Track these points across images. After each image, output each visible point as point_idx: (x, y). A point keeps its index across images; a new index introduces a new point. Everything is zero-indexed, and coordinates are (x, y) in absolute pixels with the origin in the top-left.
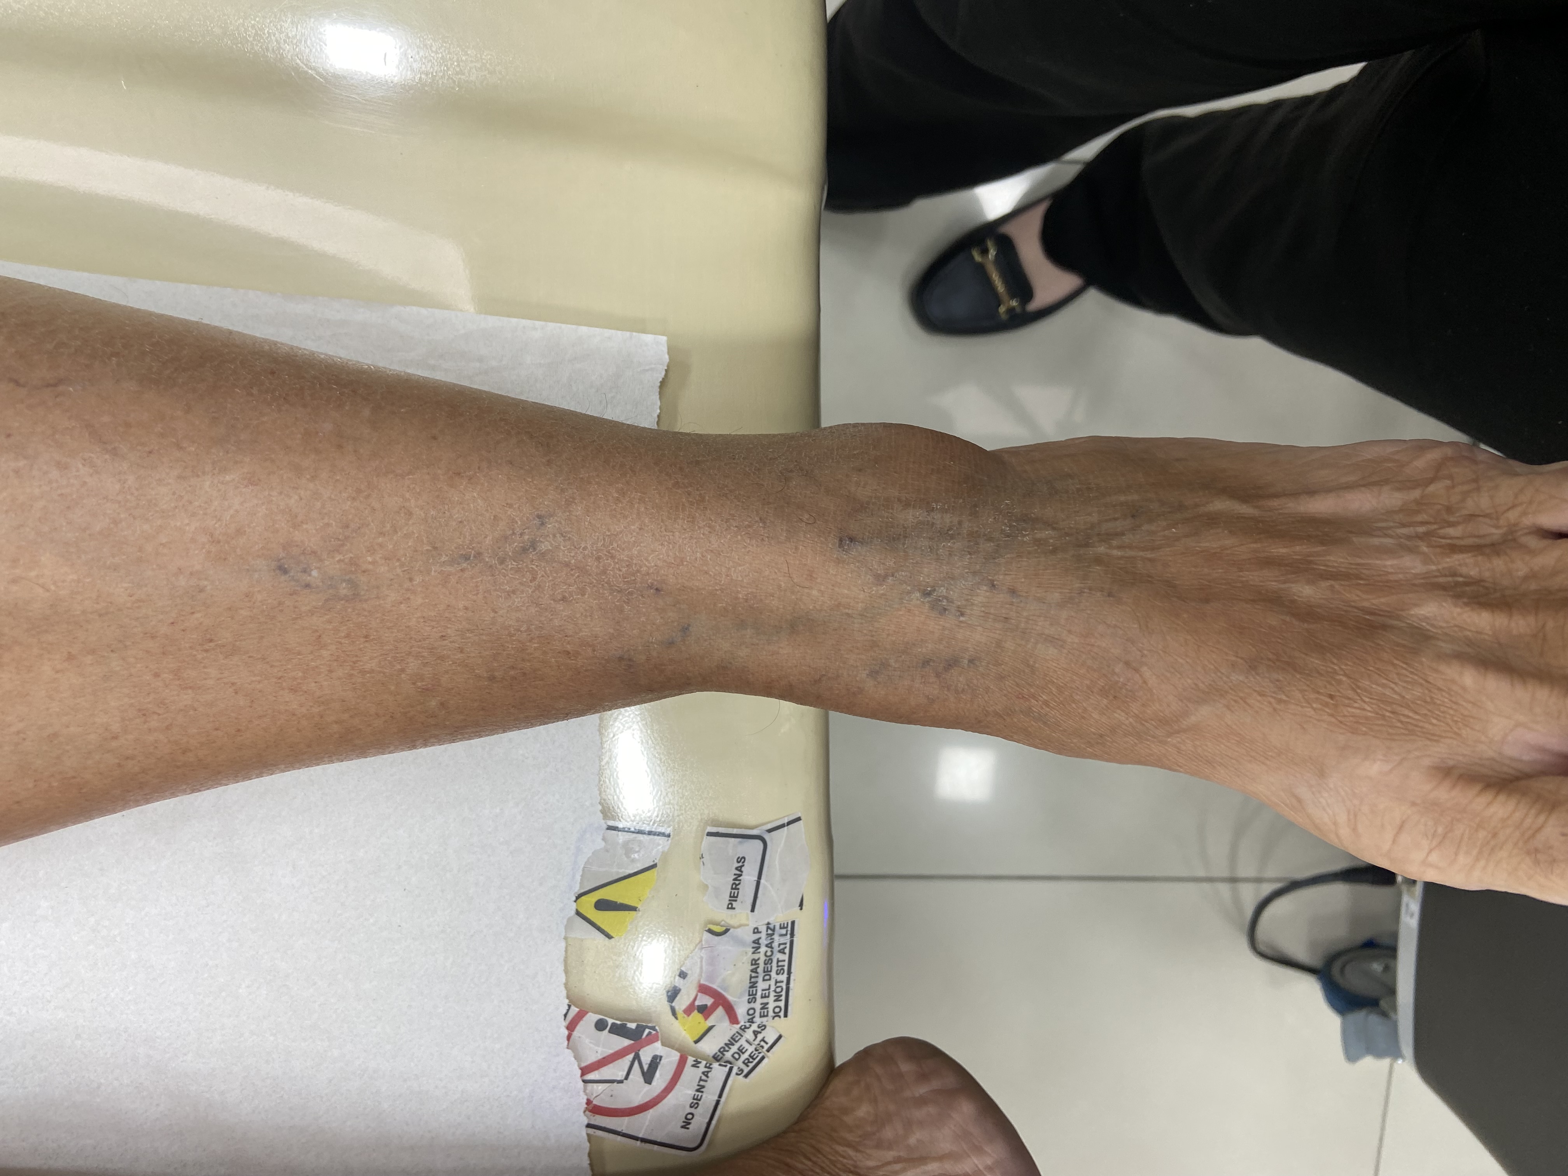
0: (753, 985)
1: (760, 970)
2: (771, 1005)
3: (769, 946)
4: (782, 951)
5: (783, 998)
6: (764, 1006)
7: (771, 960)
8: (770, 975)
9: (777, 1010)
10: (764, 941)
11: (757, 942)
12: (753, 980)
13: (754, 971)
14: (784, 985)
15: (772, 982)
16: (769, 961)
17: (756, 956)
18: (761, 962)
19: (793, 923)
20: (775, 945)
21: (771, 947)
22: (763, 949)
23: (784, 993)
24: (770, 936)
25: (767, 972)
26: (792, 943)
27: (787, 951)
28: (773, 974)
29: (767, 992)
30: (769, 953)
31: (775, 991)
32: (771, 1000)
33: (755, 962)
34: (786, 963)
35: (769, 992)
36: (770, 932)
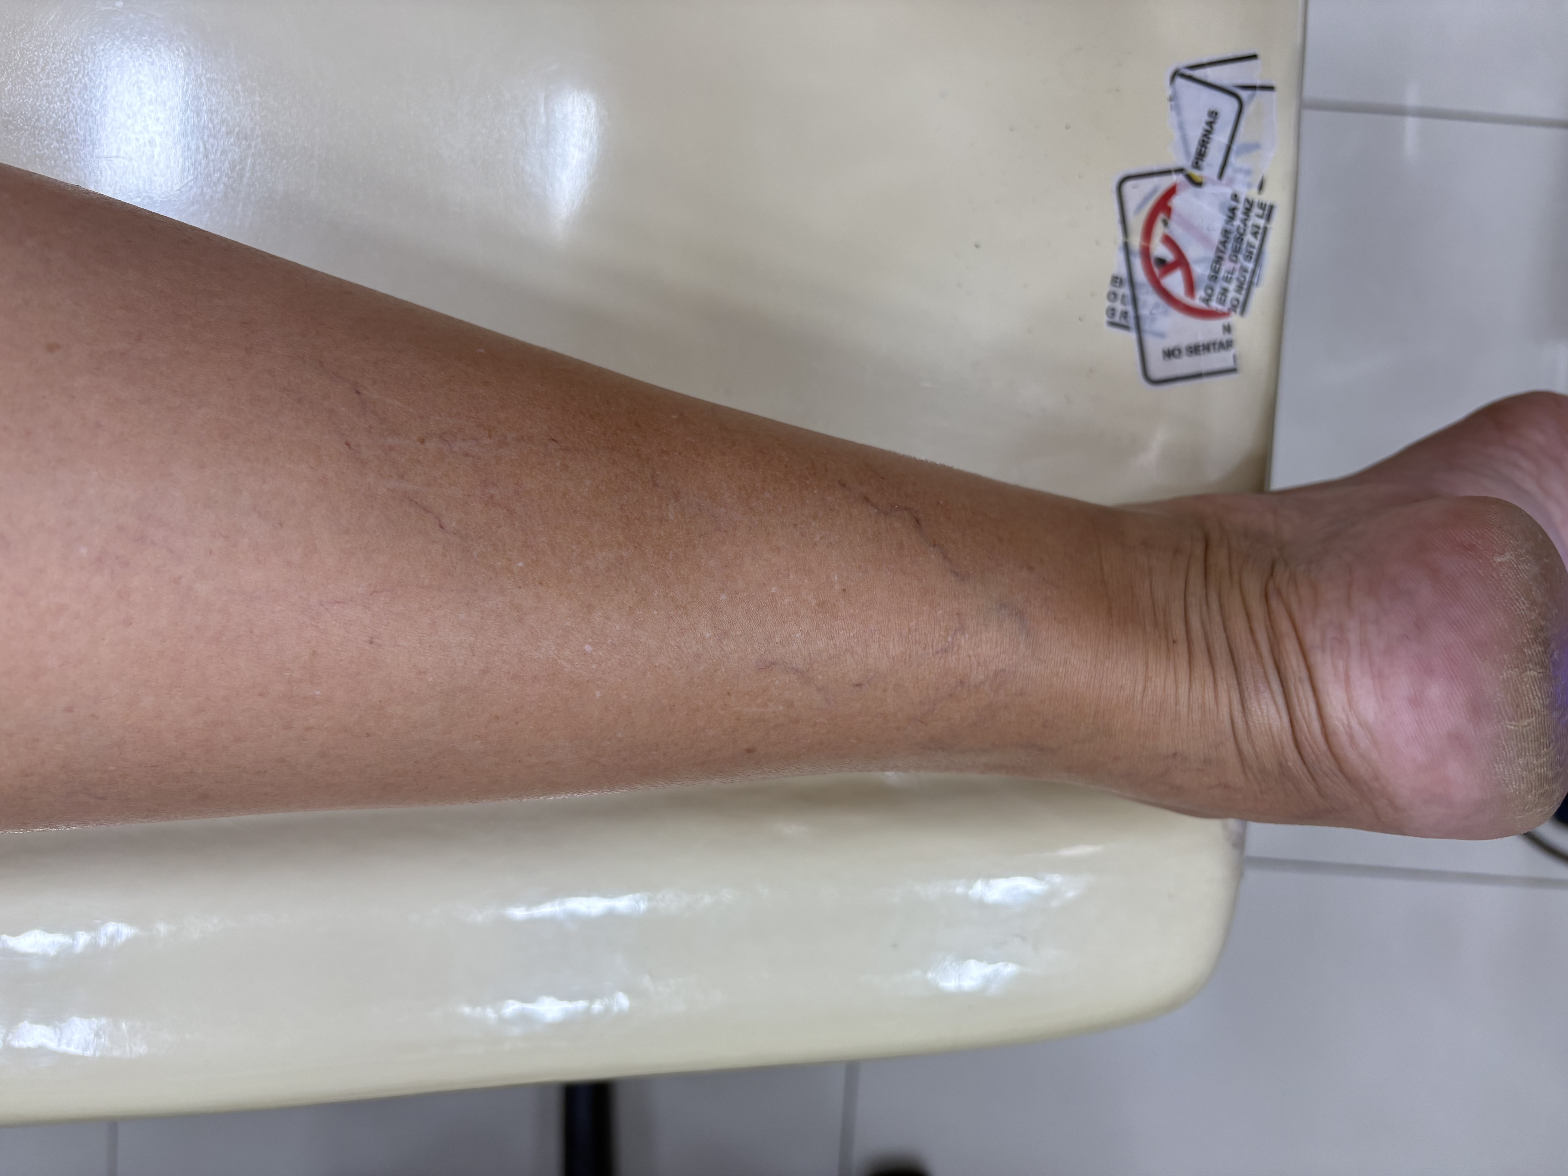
0: (1219, 260)
1: (1230, 246)
2: (1232, 294)
3: (1244, 222)
4: (1255, 234)
5: (1244, 292)
6: (1225, 291)
7: (1242, 240)
8: (1236, 257)
9: (1235, 303)
10: (1240, 214)
11: (1233, 210)
12: (1220, 254)
13: (1224, 243)
14: (1248, 276)
15: (1238, 266)
16: (1240, 239)
17: (1229, 227)
18: (1232, 236)
19: (1272, 207)
20: (1250, 223)
21: (1245, 225)
22: (1237, 223)
23: (1245, 286)
24: (1247, 211)
25: (1236, 251)
26: (1265, 229)
27: (1259, 236)
28: (1241, 257)
29: (1230, 276)
30: (1242, 231)
31: (1238, 279)
32: (1232, 287)
33: (1226, 233)
34: (1255, 251)
35: (1231, 278)
36: (1248, 206)
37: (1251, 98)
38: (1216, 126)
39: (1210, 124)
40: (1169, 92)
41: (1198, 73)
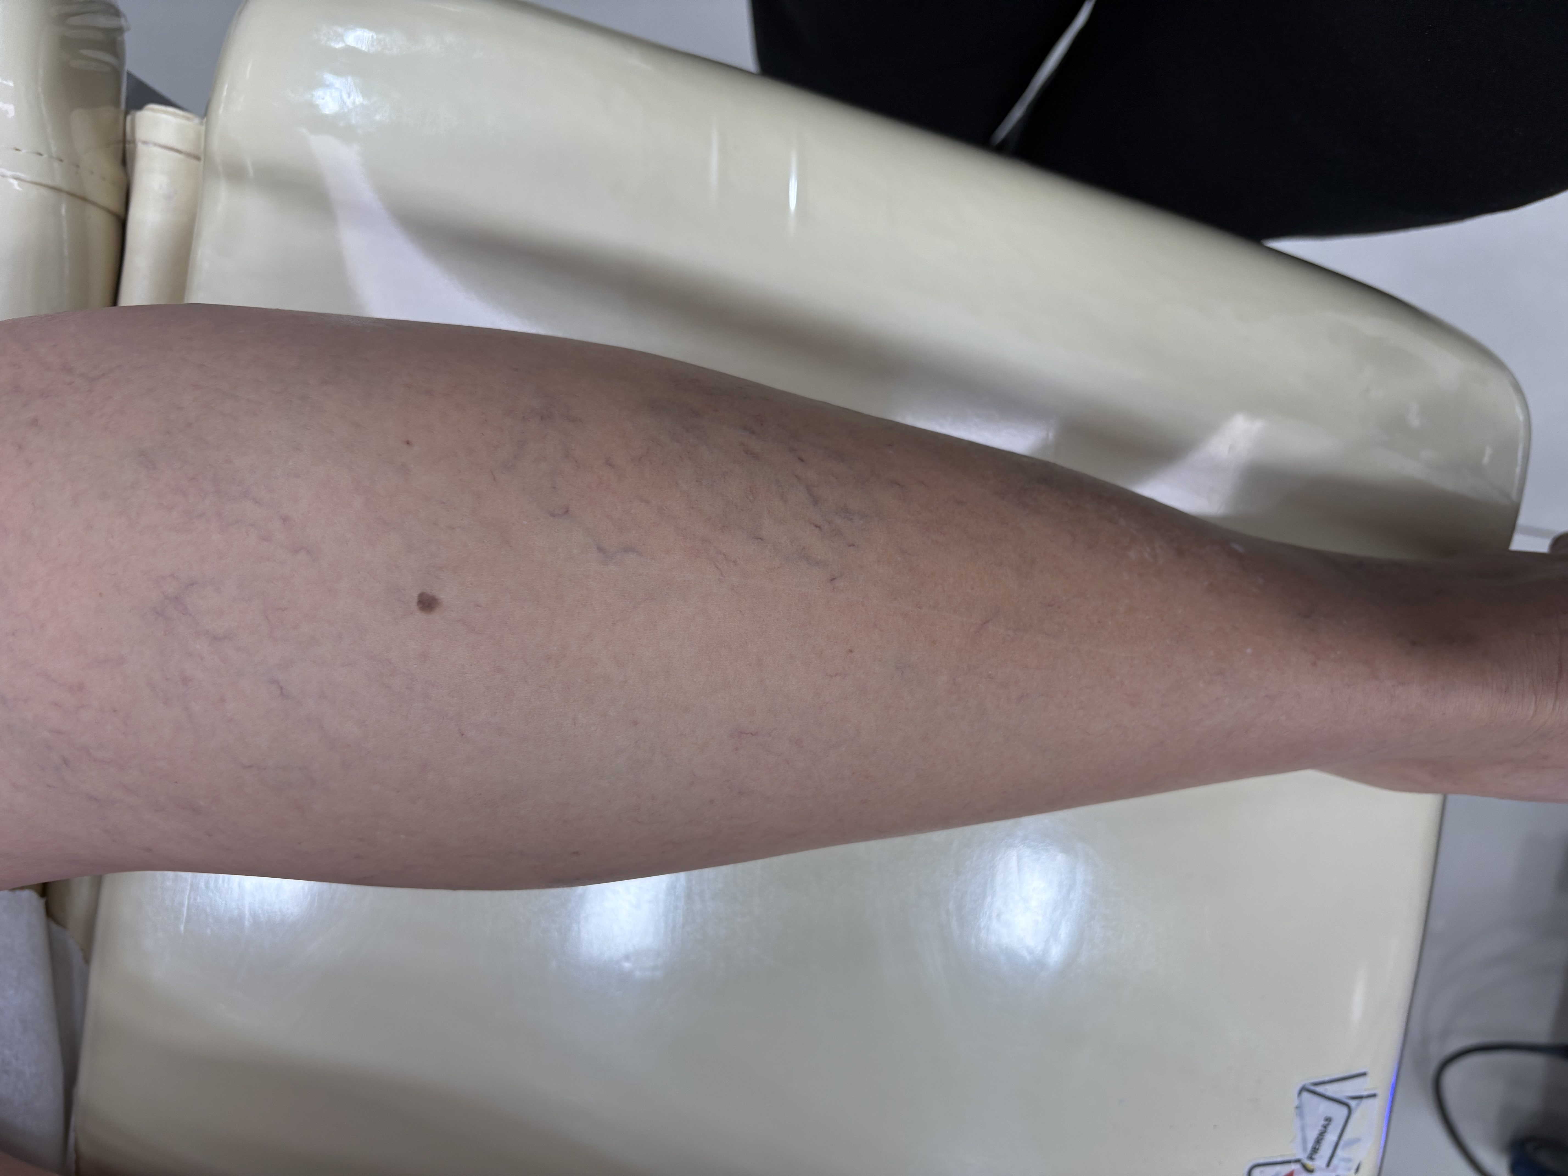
37: (1358, 1105)
38: (1330, 1128)
39: (1325, 1127)
40: (1296, 1103)
41: (1320, 1089)
